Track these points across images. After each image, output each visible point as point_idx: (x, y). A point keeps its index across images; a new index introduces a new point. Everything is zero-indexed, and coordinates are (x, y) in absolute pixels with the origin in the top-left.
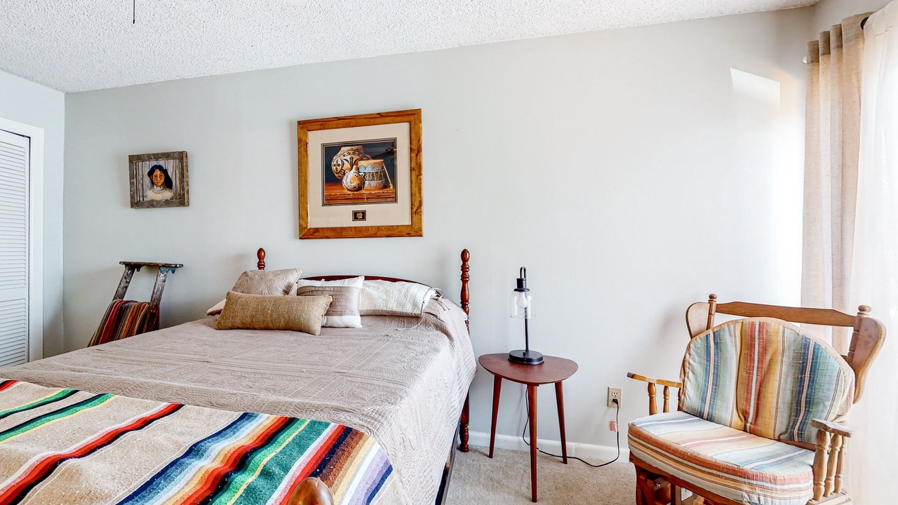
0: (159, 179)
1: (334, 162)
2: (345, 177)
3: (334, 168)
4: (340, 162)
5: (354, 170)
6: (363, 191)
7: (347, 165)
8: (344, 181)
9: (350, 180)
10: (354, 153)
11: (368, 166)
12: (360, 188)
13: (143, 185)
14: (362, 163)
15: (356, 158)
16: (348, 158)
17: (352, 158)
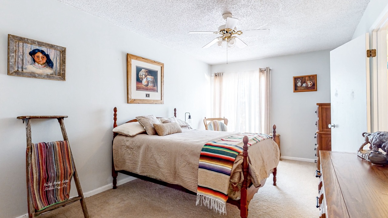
0: (41, 59)
1: (140, 74)
2: (143, 80)
3: (140, 76)
4: (141, 75)
5: (146, 78)
6: (148, 87)
7: (144, 76)
8: (143, 82)
9: (144, 82)
10: (146, 72)
11: (150, 78)
12: (147, 85)
13: (23, 60)
14: (148, 76)
15: (146, 74)
16: (144, 73)
17: (145, 74)
